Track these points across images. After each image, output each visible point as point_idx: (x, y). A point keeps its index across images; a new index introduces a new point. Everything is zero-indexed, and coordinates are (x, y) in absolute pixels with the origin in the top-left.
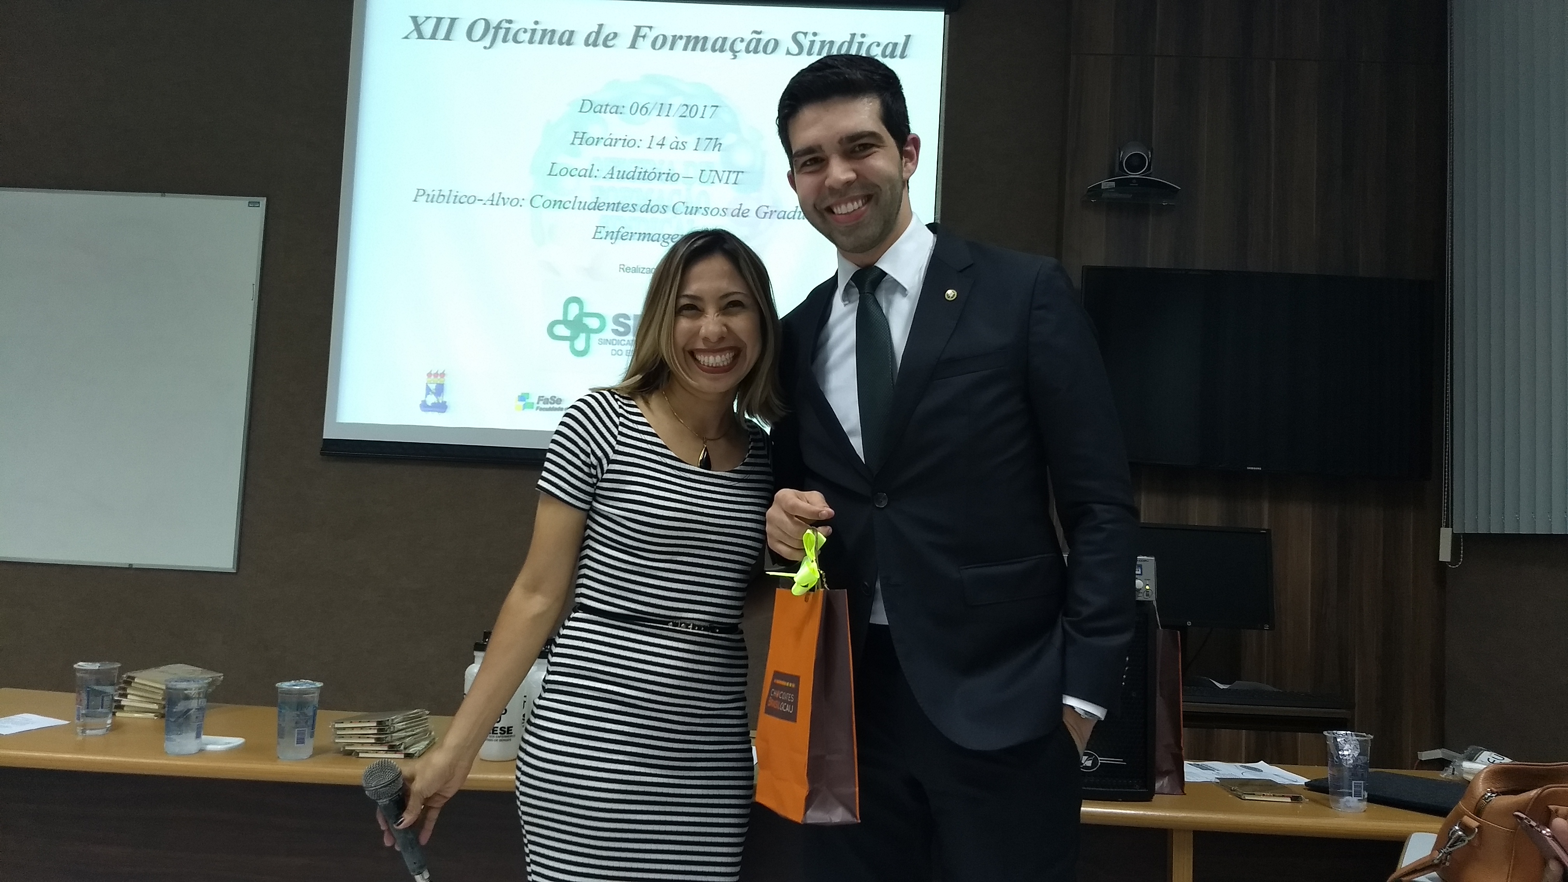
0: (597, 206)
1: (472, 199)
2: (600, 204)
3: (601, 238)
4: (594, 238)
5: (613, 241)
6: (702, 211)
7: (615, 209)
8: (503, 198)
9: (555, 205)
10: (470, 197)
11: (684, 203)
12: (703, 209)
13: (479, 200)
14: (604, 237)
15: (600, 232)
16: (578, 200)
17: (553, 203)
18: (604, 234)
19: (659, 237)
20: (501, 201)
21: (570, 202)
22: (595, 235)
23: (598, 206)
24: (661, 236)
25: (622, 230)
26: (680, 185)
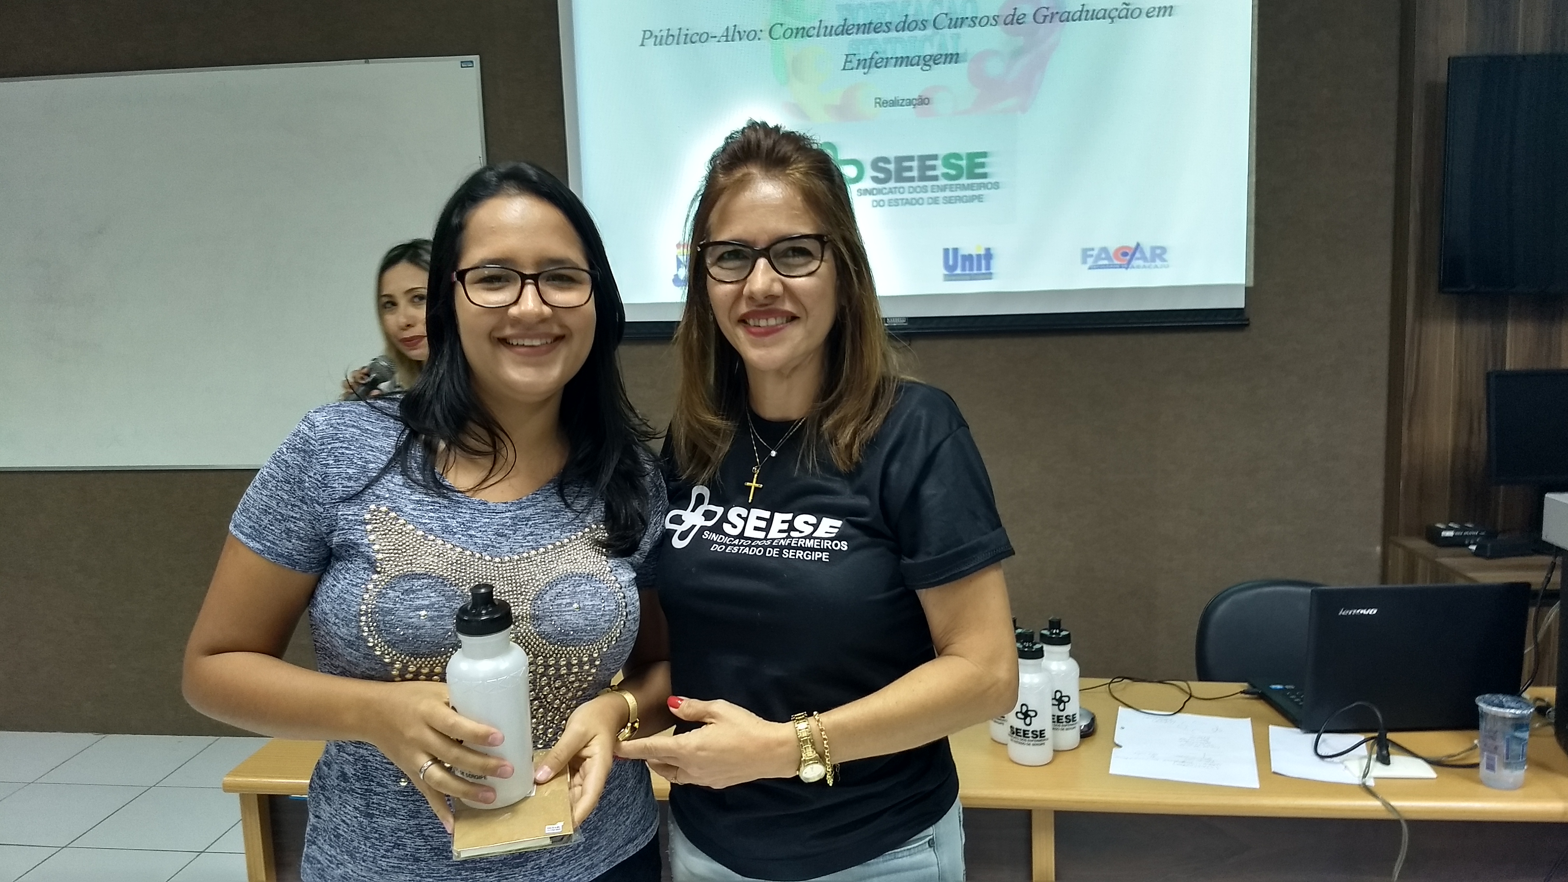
0: (845, 30)
1: (705, 36)
2: (848, 27)
3: (852, 69)
4: (844, 69)
5: (866, 70)
6: (969, 22)
7: (866, 30)
8: (739, 32)
9: (797, 33)
10: (702, 34)
11: (946, 14)
12: (969, 20)
13: (712, 37)
14: (856, 66)
15: (850, 62)
16: (823, 25)
17: (795, 31)
18: (855, 63)
19: (919, 60)
20: (737, 34)
21: (814, 28)
22: (845, 66)
23: (847, 30)
24: (922, 58)
25: (877, 56)
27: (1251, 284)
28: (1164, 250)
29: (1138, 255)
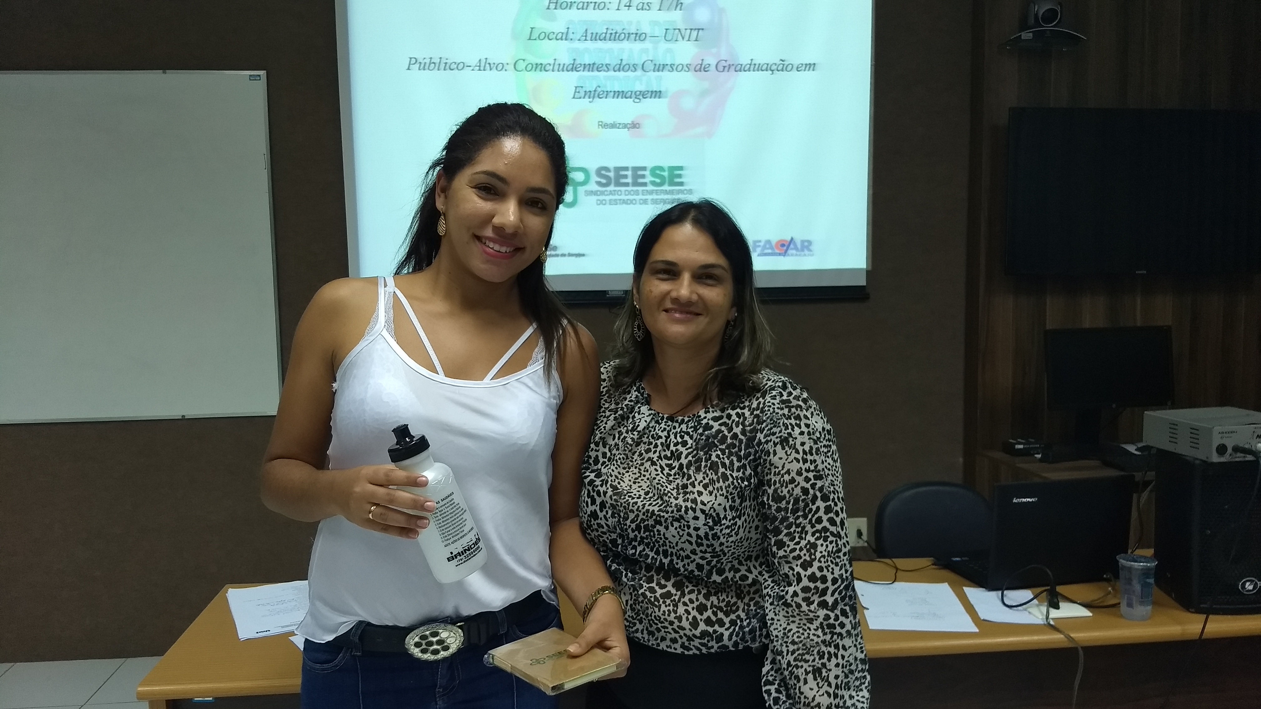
0: (574, 68)
1: (461, 66)
2: (577, 65)
3: (580, 98)
4: (574, 98)
5: (591, 100)
6: (669, 67)
7: (591, 69)
9: (536, 68)
10: (459, 64)
11: (652, 61)
12: (669, 66)
13: (467, 66)
14: (583, 96)
15: (579, 92)
16: (557, 63)
17: (534, 66)
18: (582, 94)
19: (631, 94)
20: (488, 65)
21: (550, 64)
22: (574, 95)
23: (576, 68)
24: (633, 93)
25: (599, 90)
26: (647, 45)
27: (870, 268)
28: (810, 242)
29: (792, 246)
